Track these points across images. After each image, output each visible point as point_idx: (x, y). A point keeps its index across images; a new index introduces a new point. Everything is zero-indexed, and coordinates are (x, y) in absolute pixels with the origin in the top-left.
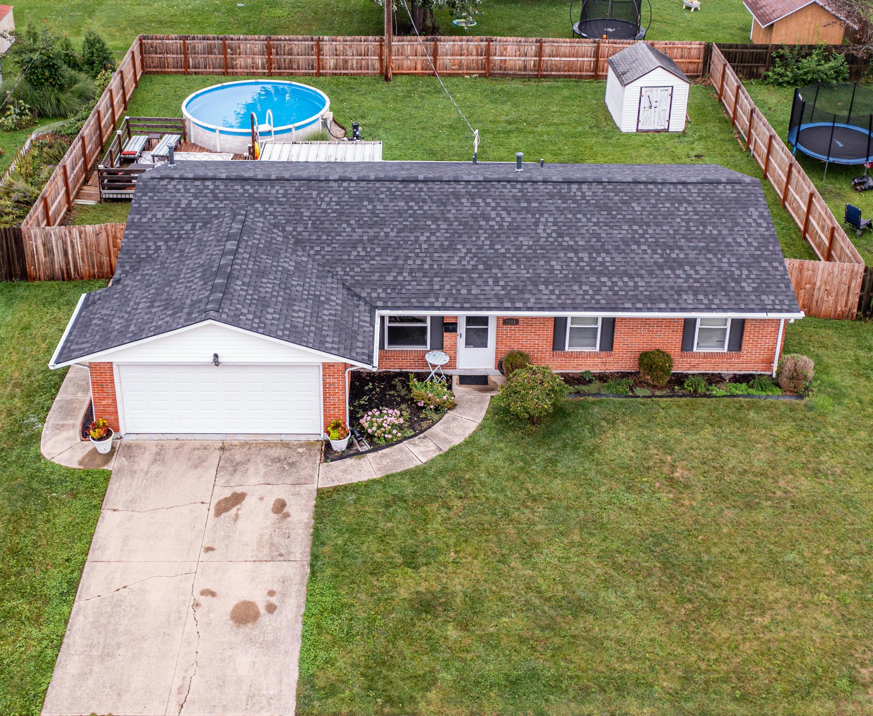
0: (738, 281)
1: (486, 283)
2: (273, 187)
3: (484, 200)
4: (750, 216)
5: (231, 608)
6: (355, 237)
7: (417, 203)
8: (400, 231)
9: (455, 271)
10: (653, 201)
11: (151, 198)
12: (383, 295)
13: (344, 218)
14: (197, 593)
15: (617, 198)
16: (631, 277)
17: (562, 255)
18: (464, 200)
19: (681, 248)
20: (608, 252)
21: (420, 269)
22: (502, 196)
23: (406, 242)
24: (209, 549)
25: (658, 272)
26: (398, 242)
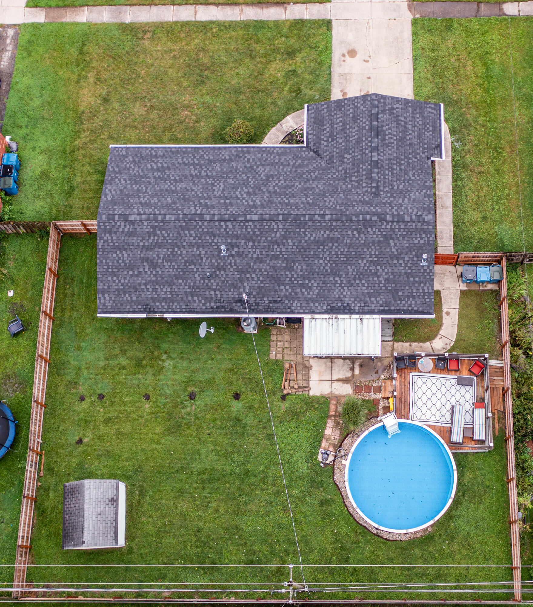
0: (134, 161)
1: (254, 159)
2: (360, 210)
3: (248, 203)
4: (112, 195)
5: (358, 55)
6: (316, 183)
7: (284, 201)
8: (293, 186)
9: (268, 165)
10: (159, 204)
11: (424, 204)
12: (303, 153)
13: (322, 193)
14: (370, 61)
15: (178, 205)
16: (184, 163)
17: (214, 174)
18: (259, 203)
19: (155, 177)
20: (191, 175)
21: (284, 166)
22: (238, 205)
23: (291, 180)
24: (369, 78)
25: (170, 165)
26: (295, 180)
